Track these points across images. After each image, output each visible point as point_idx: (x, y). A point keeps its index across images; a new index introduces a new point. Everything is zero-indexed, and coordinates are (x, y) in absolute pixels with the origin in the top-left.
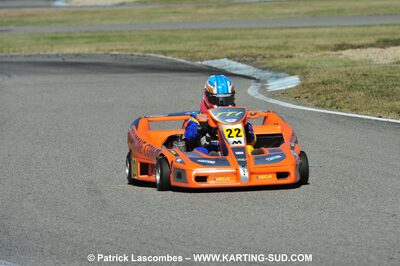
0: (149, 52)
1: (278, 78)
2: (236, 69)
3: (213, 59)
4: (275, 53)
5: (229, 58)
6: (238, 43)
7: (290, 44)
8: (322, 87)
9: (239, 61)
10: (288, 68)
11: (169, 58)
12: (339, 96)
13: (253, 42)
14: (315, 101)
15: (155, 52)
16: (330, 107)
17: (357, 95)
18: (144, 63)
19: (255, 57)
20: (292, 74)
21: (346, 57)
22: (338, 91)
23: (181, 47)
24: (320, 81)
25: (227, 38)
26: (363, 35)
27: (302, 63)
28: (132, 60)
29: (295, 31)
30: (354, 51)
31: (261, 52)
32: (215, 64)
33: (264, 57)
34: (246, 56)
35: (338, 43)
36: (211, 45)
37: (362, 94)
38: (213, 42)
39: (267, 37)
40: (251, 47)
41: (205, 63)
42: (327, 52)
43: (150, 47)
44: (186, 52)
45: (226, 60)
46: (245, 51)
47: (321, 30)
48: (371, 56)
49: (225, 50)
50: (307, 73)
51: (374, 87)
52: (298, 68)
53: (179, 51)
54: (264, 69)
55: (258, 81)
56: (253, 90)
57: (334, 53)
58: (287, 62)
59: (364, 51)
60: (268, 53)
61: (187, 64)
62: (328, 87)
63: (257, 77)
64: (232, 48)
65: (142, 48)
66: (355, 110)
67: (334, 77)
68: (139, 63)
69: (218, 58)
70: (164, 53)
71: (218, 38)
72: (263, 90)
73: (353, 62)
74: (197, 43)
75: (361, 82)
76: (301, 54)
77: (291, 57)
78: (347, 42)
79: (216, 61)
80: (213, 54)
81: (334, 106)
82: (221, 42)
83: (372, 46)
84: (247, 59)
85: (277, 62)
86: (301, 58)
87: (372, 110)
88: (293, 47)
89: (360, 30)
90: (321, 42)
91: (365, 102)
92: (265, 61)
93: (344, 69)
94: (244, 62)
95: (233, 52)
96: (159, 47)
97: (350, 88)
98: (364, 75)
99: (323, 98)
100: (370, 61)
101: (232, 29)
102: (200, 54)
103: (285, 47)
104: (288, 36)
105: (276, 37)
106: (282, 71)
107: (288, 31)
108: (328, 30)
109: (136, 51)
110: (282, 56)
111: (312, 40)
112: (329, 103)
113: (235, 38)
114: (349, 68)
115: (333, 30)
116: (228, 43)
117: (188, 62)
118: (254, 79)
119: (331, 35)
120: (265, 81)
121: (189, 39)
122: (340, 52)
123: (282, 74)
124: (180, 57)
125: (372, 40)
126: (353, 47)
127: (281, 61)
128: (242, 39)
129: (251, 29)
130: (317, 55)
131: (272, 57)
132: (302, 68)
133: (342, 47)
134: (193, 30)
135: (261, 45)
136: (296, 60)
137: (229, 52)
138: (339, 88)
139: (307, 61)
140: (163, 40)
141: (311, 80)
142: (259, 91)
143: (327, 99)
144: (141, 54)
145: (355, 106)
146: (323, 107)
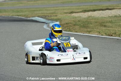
0: (14, 15)
1: (53, 22)
2: (40, 20)
3: (33, 17)
4: (52, 15)
5: (38, 17)
6: (40, 12)
7: (56, 12)
8: (66, 25)
9: (41, 18)
10: (56, 19)
11: (20, 17)
12: (71, 28)
13: (45, 12)
14: (64, 29)
15: (15, 15)
16: (69, 31)
17: (77, 27)
18: (12, 19)
19: (46, 16)
20: (57, 21)
21: (73, 16)
22: (71, 26)
23: (23, 14)
24: (65, 23)
25: (37, 11)
26: (78, 9)
27: (60, 18)
28: (8, 18)
29: (57, 8)
30: (75, 14)
31: (47, 15)
32: (34, 19)
33: (49, 16)
34: (43, 16)
35: (71, 11)
36: (32, 13)
37: (78, 27)
38: (33, 12)
39: (49, 10)
40: (45, 13)
41: (31, 18)
42: (67, 14)
43: (14, 14)
44: (25, 15)
45: (37, 18)
46: (43, 15)
47: (65, 8)
48: (81, 15)
49: (37, 14)
50: (61, 21)
51: (82, 25)
52: (59, 19)
53: (23, 15)
54: (49, 20)
55: (47, 23)
56: (45, 26)
57: (69, 14)
58: (55, 18)
59: (79, 14)
60: (50, 15)
61: (25, 19)
62: (68, 25)
63: (47, 22)
64: (39, 14)
65: (11, 14)
66: (76, 32)
67: (69, 22)
68: (10, 19)
69: (35, 17)
70: (18, 16)
71: (34, 11)
72: (48, 26)
73: (75, 17)
74: (28, 12)
75: (78, 23)
76: (60, 15)
77: (57, 16)
78: (73, 11)
79: (34, 18)
80: (33, 16)
81: (70, 31)
82: (35, 12)
83: (81, 12)
84: (43, 17)
85: (52, 18)
86: (60, 16)
87: (81, 32)
88: (57, 13)
89: (77, 7)
90: (66, 11)
91: (79, 29)
92: (49, 17)
93: (72, 19)
94: (42, 18)
95: (39, 15)
96: (16, 14)
97: (75, 25)
98: (79, 21)
99: (66, 28)
100: (81, 17)
101: (39, 8)
102: (29, 16)
103: (55, 13)
104: (56, 10)
105: (52, 10)
106: (54, 20)
107: (56, 8)
108: (68, 8)
109: (9, 15)
110: (54, 16)
111: (63, 11)
112: (68, 30)
113: (40, 11)
114: (74, 19)
115: (69, 7)
116: (38, 12)
117: (25, 18)
118: (46, 23)
119: (69, 9)
120: (49, 24)
121: (26, 11)
122: (71, 14)
123: (54, 21)
124: (23, 17)
125: (81, 10)
126: (75, 12)
127: (54, 17)
128: (42, 11)
129: (44, 8)
130: (64, 15)
131: (51, 16)
132: (60, 19)
133: (72, 13)
134: (27, 8)
135: (47, 12)
136: (58, 17)
137: (38, 15)
138: (71, 25)
139: (61, 17)
140: (18, 12)
141: (63, 23)
142: (47, 27)
143: (68, 29)
144: (11, 16)
145: (76, 30)
146: (67, 31)
